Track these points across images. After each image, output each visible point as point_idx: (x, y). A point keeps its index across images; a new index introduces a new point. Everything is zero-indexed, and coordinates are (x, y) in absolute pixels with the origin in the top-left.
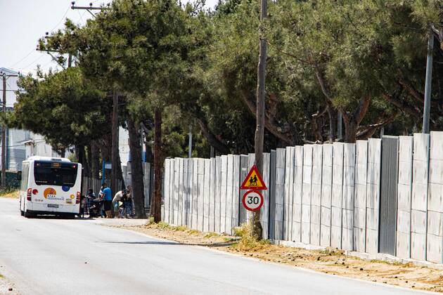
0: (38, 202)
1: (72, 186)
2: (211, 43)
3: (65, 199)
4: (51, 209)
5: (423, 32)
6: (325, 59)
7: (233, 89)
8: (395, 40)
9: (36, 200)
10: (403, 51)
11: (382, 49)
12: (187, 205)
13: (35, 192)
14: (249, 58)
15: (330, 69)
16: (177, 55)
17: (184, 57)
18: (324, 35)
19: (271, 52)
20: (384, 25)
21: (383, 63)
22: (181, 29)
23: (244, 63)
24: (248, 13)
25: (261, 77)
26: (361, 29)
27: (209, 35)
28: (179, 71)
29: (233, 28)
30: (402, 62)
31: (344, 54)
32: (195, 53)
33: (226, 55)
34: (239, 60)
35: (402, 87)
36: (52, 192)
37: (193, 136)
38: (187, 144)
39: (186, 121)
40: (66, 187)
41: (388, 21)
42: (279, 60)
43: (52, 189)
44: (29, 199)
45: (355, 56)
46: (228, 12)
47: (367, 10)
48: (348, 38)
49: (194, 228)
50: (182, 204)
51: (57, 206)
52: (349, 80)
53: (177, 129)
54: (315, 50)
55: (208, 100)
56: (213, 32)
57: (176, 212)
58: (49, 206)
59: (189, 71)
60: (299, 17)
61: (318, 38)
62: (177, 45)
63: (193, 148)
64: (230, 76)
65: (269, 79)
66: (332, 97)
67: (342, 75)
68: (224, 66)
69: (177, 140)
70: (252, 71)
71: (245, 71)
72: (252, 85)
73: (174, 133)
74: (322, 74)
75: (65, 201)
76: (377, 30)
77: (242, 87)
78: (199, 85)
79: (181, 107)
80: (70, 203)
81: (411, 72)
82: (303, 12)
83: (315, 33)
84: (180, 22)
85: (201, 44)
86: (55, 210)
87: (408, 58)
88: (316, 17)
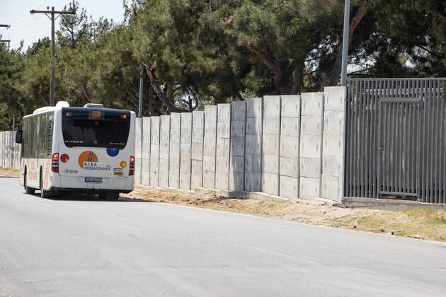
0: (69, 174)
1: (123, 147)
2: (25, 70)
3: (112, 169)
4: (90, 186)
5: (138, 65)
6: (86, 79)
7: (37, 94)
8: (123, 69)
9: (67, 171)
10: (128, 75)
11: (117, 74)
12: (12, 156)
13: (65, 158)
14: (45, 78)
15: (89, 84)
16: (6, 76)
17: (10, 77)
18: (85, 66)
19: (58, 75)
20: (118, 61)
21: (117, 81)
22: (8, 63)
23: (43, 80)
24: (44, 55)
25: (52, 87)
26: (106, 64)
27: (23, 66)
28: (8, 84)
29: (36, 62)
30: (128, 80)
31: (97, 75)
32: (16, 75)
33: (33, 76)
34: (40, 79)
35: (127, 94)
36: (91, 158)
37: (16, 119)
38: (12, 124)
39: (11, 112)
40: (114, 149)
41: (120, 59)
42: (62, 79)
43: (91, 153)
44: (55, 170)
45: (102, 77)
46: (33, 53)
47: (108, 53)
48: (98, 68)
49: (16, 168)
50: (10, 156)
51: (99, 180)
52: (99, 90)
53: (6, 116)
54: (82, 74)
55: (23, 100)
56: (26, 64)
57: (6, 161)
58: (87, 180)
59: (13, 84)
60: (72, 56)
61: (82, 68)
62: (6, 71)
63: (15, 127)
64: (35, 87)
65: (56, 89)
66: (91, 99)
67: (95, 87)
68: (32, 83)
69: (6, 121)
70: (47, 85)
71: (43, 85)
72: (47, 92)
73: (5, 118)
74: (85, 86)
75: (112, 171)
76: (114, 64)
77: (42, 94)
78: (19, 93)
79: (8, 104)
80: (120, 174)
81: (133, 86)
82: (74, 54)
83: (81, 65)
84: (7, 59)
85: (19, 71)
86: (97, 186)
87: (131, 79)
88: (81, 57)
